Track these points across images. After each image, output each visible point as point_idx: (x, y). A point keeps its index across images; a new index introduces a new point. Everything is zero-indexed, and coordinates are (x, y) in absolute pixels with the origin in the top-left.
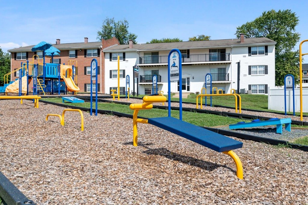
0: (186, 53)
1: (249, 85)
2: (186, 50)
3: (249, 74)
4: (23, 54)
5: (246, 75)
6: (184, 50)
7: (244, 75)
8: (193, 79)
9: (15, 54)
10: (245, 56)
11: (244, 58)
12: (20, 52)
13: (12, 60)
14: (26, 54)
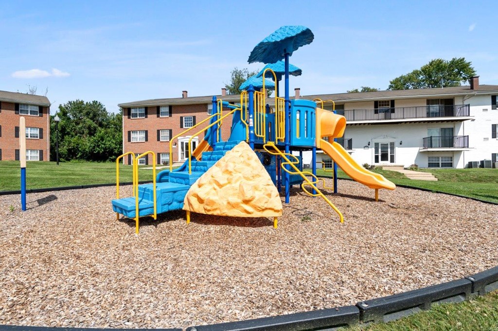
0: (388, 105)
1: (492, 154)
2: (388, 101)
3: (493, 138)
4: (140, 109)
5: (487, 139)
6: (385, 102)
7: (484, 139)
8: (401, 144)
9: (127, 110)
10: (487, 110)
11: (485, 113)
12: (135, 108)
13: (125, 118)
14: (144, 109)
